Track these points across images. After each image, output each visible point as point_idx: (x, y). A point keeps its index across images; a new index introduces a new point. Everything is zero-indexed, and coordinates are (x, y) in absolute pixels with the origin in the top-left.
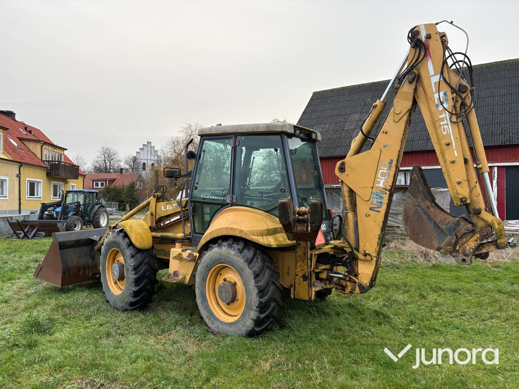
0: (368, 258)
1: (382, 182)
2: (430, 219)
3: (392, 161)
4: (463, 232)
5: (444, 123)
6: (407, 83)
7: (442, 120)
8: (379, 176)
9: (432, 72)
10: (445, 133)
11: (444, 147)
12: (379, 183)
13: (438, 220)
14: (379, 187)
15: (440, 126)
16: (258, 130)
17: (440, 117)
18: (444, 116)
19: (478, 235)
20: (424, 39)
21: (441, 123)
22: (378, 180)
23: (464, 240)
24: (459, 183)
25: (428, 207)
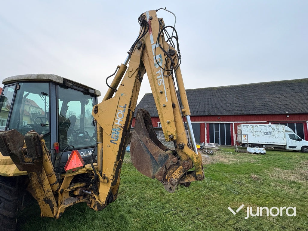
0: (106, 181)
1: (119, 121)
2: (148, 151)
3: (126, 105)
4: (170, 164)
5: (160, 77)
6: (137, 49)
7: (158, 75)
8: (118, 117)
9: (152, 42)
10: (160, 85)
11: (159, 94)
12: (117, 121)
13: (153, 153)
14: (117, 125)
15: (157, 79)
16: (31, 78)
17: (157, 73)
18: (159, 72)
19: (181, 167)
20: (148, 21)
21: (158, 77)
22: (117, 119)
23: (171, 171)
24: (169, 123)
25: (147, 142)
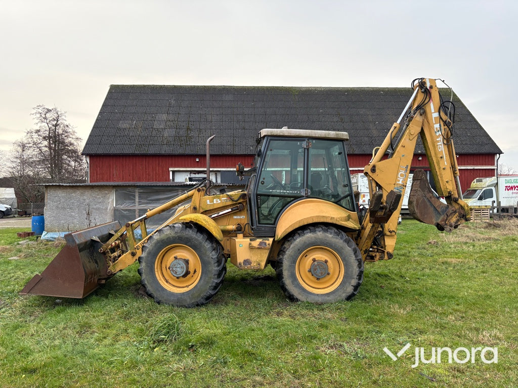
0: (393, 233)
1: (401, 180)
2: (432, 205)
3: (407, 166)
4: (451, 212)
5: (439, 144)
6: (419, 115)
7: (438, 142)
8: (399, 176)
9: (433, 111)
10: (440, 150)
11: (439, 159)
12: (399, 181)
13: (436, 206)
14: (399, 184)
15: (437, 145)
17: (437, 140)
18: (439, 139)
19: (457, 214)
20: (428, 88)
21: (438, 144)
22: (398, 179)
23: (451, 217)
24: (447, 182)
25: (431, 198)
